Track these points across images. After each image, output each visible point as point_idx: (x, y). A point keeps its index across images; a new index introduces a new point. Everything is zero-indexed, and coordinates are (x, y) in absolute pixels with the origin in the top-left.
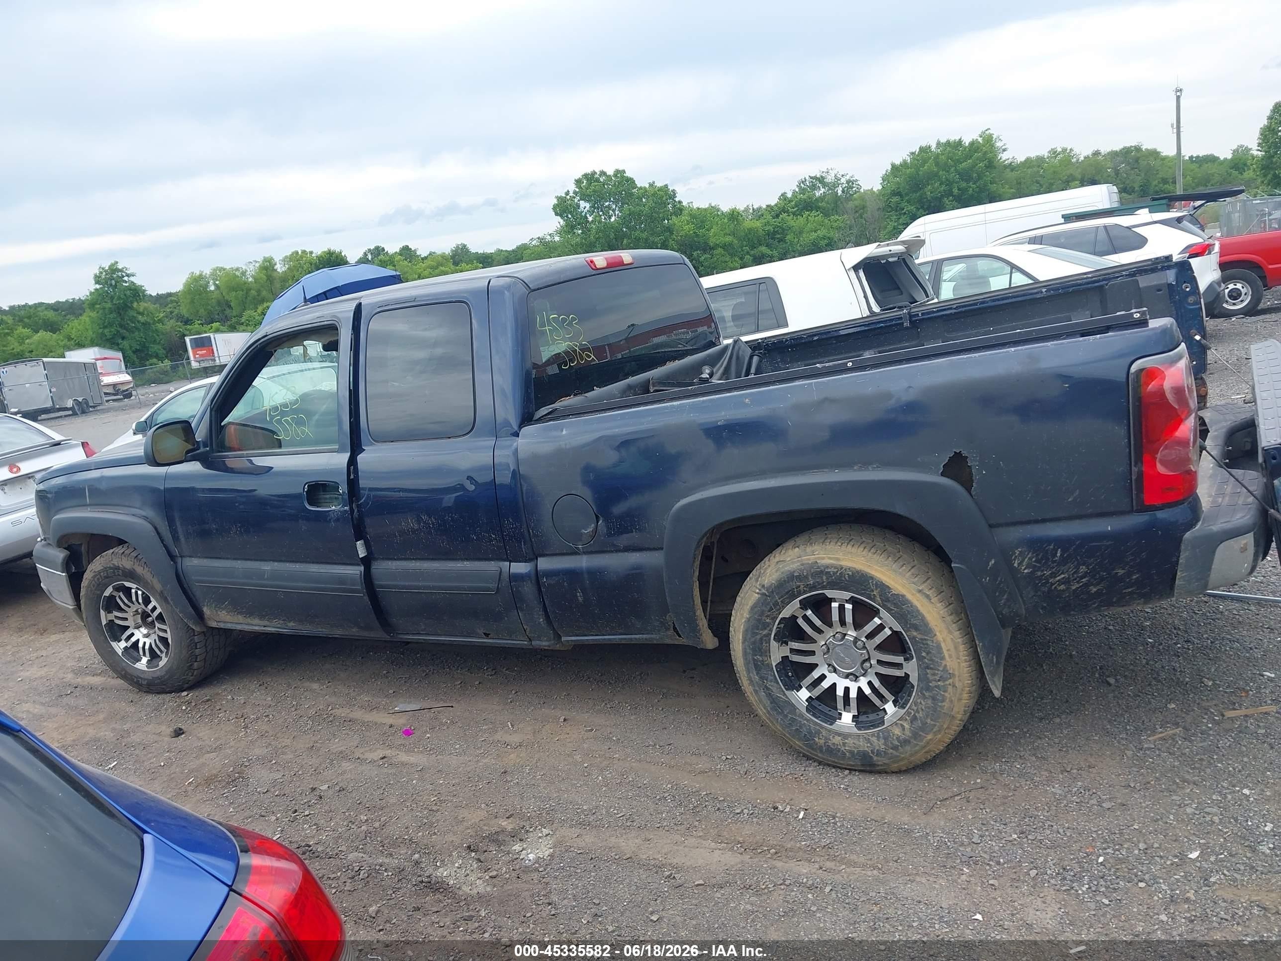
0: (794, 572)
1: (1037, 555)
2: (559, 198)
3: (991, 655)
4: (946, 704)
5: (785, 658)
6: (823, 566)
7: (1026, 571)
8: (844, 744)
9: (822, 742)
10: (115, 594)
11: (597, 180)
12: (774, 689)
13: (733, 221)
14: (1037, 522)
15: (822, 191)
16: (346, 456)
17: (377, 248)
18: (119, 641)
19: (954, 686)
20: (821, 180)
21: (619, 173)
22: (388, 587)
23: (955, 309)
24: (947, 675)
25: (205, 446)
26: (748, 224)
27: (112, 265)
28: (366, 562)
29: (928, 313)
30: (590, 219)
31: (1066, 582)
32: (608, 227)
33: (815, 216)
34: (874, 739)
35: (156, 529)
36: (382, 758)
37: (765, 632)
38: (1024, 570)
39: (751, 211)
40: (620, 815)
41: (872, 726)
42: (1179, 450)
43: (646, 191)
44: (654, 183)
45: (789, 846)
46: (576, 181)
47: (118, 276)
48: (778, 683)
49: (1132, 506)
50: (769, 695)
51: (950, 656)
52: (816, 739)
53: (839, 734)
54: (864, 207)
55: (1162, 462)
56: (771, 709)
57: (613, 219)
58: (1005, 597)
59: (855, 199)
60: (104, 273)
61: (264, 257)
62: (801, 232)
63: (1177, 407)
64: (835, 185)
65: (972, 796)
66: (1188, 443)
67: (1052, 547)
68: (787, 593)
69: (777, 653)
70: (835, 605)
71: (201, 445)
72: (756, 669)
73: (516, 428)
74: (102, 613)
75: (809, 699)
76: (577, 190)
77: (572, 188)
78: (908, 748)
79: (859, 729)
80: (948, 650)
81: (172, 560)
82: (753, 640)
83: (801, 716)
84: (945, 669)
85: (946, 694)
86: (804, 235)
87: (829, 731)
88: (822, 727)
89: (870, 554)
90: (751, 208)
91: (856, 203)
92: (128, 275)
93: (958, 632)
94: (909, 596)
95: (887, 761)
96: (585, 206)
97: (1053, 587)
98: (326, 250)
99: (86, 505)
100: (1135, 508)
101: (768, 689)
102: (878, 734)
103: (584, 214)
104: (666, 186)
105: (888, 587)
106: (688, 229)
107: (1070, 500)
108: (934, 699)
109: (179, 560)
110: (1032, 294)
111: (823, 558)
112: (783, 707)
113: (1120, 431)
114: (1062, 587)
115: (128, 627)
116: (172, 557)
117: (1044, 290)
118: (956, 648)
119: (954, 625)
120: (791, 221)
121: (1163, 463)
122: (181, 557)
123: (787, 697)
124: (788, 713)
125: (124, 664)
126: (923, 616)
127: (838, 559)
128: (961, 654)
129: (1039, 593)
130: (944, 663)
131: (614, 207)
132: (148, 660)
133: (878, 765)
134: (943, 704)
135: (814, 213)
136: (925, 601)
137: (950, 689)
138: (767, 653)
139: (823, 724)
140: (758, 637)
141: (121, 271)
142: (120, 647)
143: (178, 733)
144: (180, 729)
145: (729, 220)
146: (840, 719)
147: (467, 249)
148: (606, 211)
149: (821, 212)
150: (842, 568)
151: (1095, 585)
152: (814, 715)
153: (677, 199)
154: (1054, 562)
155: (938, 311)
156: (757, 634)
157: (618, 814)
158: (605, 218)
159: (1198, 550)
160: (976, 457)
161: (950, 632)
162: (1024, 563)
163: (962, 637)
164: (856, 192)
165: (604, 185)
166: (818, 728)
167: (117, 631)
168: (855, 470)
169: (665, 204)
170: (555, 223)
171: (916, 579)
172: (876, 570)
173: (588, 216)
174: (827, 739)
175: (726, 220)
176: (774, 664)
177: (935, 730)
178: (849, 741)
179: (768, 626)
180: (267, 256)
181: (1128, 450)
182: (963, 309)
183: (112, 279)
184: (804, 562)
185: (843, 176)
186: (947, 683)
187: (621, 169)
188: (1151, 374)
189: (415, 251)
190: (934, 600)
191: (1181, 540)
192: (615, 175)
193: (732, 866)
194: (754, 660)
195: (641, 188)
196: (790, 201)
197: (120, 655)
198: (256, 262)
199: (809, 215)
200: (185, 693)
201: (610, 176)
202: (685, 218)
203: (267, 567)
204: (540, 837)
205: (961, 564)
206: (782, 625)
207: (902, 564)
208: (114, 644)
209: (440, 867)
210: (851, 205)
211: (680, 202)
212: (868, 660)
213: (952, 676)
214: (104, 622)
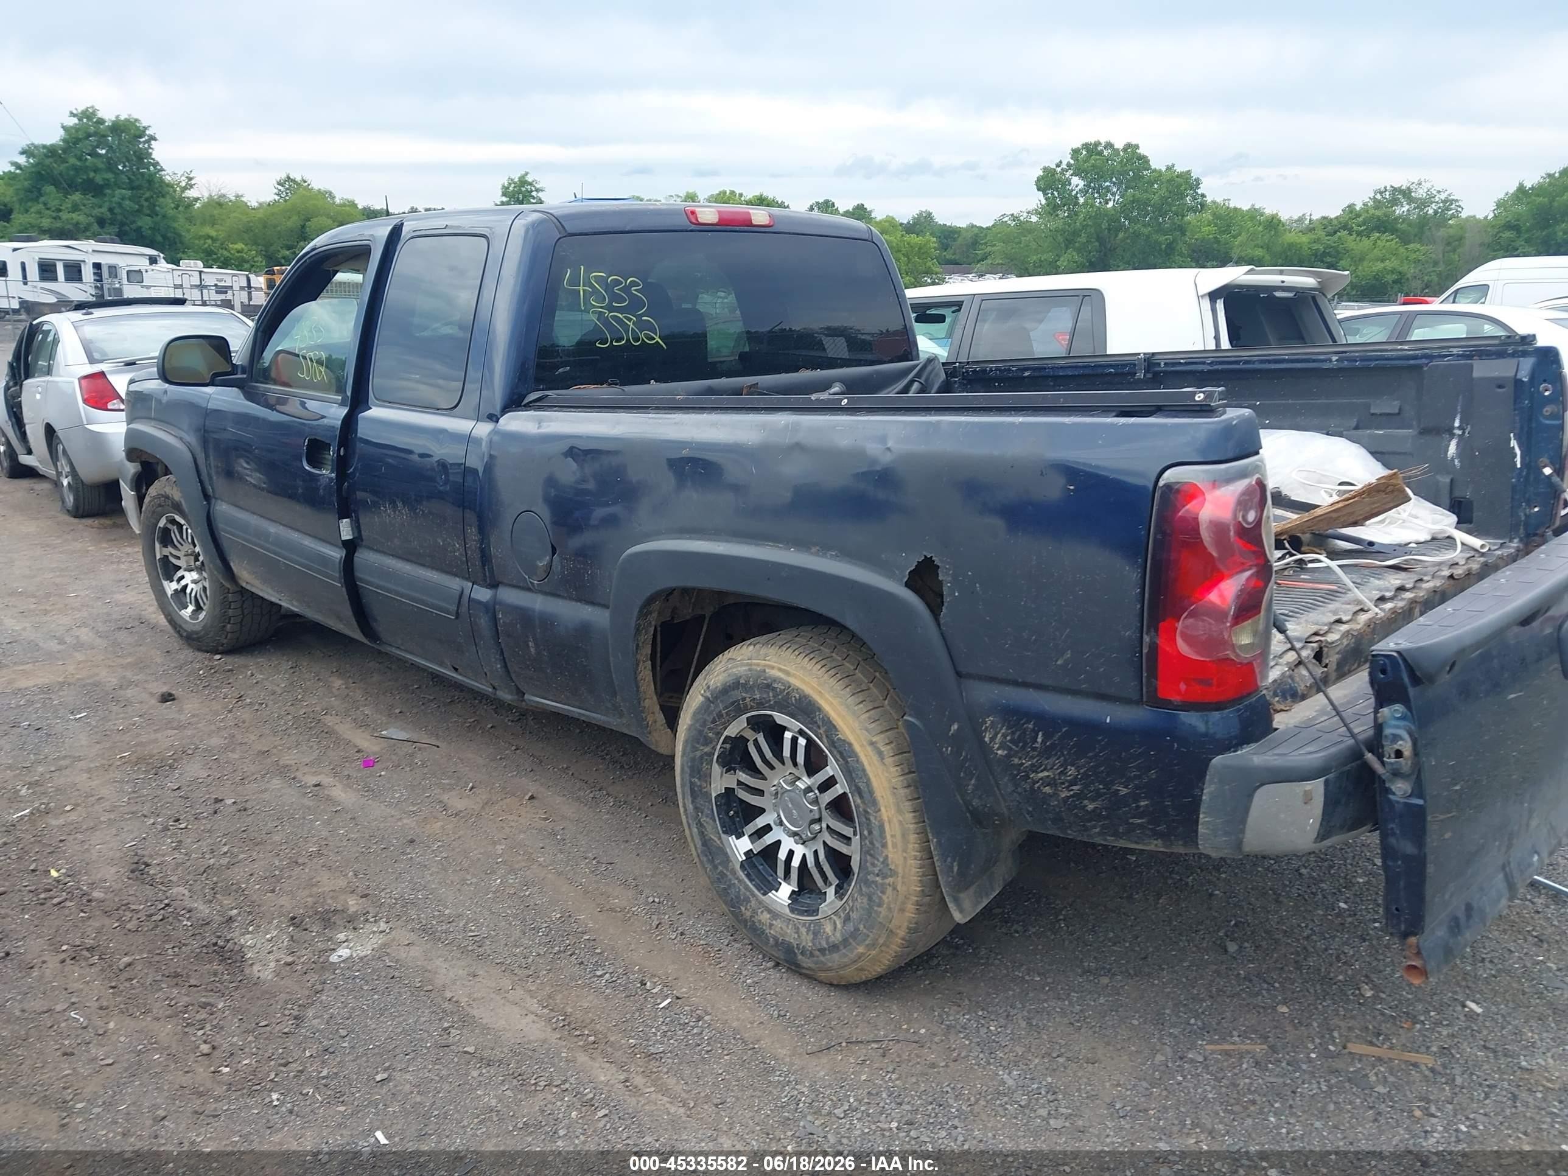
0: (741, 677)
1: (1013, 733)
2: (1046, 170)
3: (949, 859)
4: (883, 911)
5: (729, 791)
6: (770, 678)
7: (999, 752)
8: (771, 925)
9: (748, 914)
10: (169, 526)
11: (1100, 153)
12: (709, 828)
13: (1270, 230)
14: (1016, 683)
15: (1406, 208)
16: (344, 411)
17: (827, 202)
18: (172, 581)
19: (895, 889)
20: (1406, 193)
21: (1131, 148)
22: (368, 583)
23: (1208, 364)
24: (887, 872)
25: (243, 372)
26: (1290, 238)
27: (523, 177)
28: (350, 547)
29: (1174, 364)
30: (1081, 200)
31: (1050, 782)
32: (1100, 214)
33: (1387, 241)
34: (803, 930)
35: (195, 459)
36: (316, 786)
37: (707, 749)
38: (998, 749)
39: (1307, 222)
40: (472, 934)
41: (806, 911)
42: (1210, 624)
43: (1161, 175)
44: (1173, 166)
45: (612, 1039)
46: (1073, 150)
47: (527, 190)
48: (714, 821)
49: (1142, 695)
50: (702, 834)
51: (895, 845)
52: (743, 909)
53: (769, 911)
54: (1461, 238)
55: (1184, 636)
56: (702, 852)
57: (1110, 204)
58: (973, 782)
59: (1451, 226)
60: (513, 185)
61: (688, 193)
62: (1362, 259)
63: (1215, 554)
64: (1423, 203)
65: (895, 1048)
66: (1226, 617)
67: (1031, 726)
68: (733, 703)
69: (720, 781)
70: (788, 735)
71: (239, 370)
72: (692, 795)
73: (497, 410)
74: (157, 545)
75: (749, 853)
76: (1072, 162)
77: (1067, 159)
78: (836, 956)
79: (792, 910)
80: (892, 836)
81: (206, 500)
82: (692, 755)
83: (734, 872)
84: (885, 862)
85: (884, 897)
86: (1365, 264)
87: (760, 902)
88: (754, 895)
89: (826, 676)
90: (1308, 218)
91: (1451, 231)
92: (537, 190)
93: (912, 815)
94: (857, 748)
95: (812, 965)
96: (1077, 182)
97: (1037, 786)
98: (758, 194)
99: (150, 418)
100: (1145, 699)
101: (702, 825)
102: (810, 924)
103: (1074, 193)
104: (1189, 172)
105: (835, 727)
106: (1208, 231)
107: (1059, 662)
108: (870, 899)
109: (213, 501)
110: (1314, 361)
111: (773, 668)
112: (716, 855)
113: (1131, 574)
114: (1047, 790)
115: (180, 568)
116: (206, 496)
117: (1335, 358)
118: (904, 836)
119: (907, 803)
120: (1350, 242)
121: (1186, 638)
122: (216, 499)
123: (722, 842)
124: (719, 864)
125: (171, 609)
126: (869, 780)
127: (788, 673)
128: (911, 846)
129: (1019, 790)
130: (885, 852)
131: (1115, 189)
132: (194, 611)
133: (804, 968)
134: (880, 909)
135: (1386, 236)
136: (875, 758)
137: (889, 890)
138: (707, 777)
139: (756, 892)
140: (698, 753)
141: (531, 184)
142: (171, 587)
143: (167, 698)
144: (170, 695)
145: (1265, 228)
146: (777, 891)
147: (932, 219)
148: (1103, 192)
149: (1397, 237)
150: (789, 687)
151: (1093, 800)
152: (748, 876)
153: (1199, 191)
154: (1034, 749)
155: (1186, 364)
156: (697, 749)
157: (473, 931)
158: (1100, 202)
159: (1227, 787)
160: (949, 569)
161: (899, 811)
162: (997, 740)
163: (916, 823)
164: (1453, 216)
165: (1108, 160)
166: (748, 893)
167: (169, 570)
168: (812, 554)
169: (1183, 196)
170: (1036, 199)
171: (873, 725)
172: (826, 700)
173: (1079, 196)
174: (754, 912)
175: (1260, 228)
176: (714, 795)
177: (867, 942)
178: (777, 923)
179: (711, 743)
180: (691, 191)
181: (1139, 606)
182: (1220, 367)
183: (520, 192)
184: (754, 667)
185: (1439, 192)
186: (887, 881)
187: (1133, 143)
188: (1192, 493)
189: (871, 212)
190: (889, 761)
191: (1207, 766)
192: (1125, 150)
193: (529, 1042)
194: (691, 782)
195: (1155, 171)
196: (1358, 215)
197: (169, 596)
198: (678, 196)
199: (1379, 238)
200: (218, 657)
201: (1118, 149)
202: (1207, 216)
203: (273, 529)
204: (374, 932)
205: (918, 718)
206: (728, 746)
207: (861, 700)
208: (165, 583)
209: (251, 933)
210: (1442, 232)
211: (1203, 196)
212: (819, 820)
213: (893, 873)
214: (158, 557)
